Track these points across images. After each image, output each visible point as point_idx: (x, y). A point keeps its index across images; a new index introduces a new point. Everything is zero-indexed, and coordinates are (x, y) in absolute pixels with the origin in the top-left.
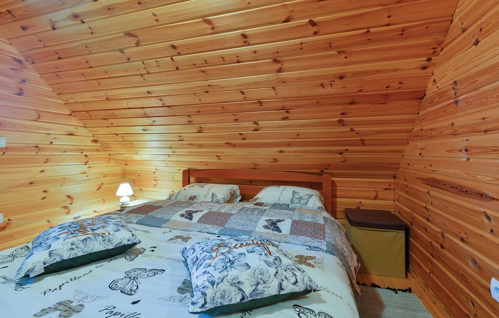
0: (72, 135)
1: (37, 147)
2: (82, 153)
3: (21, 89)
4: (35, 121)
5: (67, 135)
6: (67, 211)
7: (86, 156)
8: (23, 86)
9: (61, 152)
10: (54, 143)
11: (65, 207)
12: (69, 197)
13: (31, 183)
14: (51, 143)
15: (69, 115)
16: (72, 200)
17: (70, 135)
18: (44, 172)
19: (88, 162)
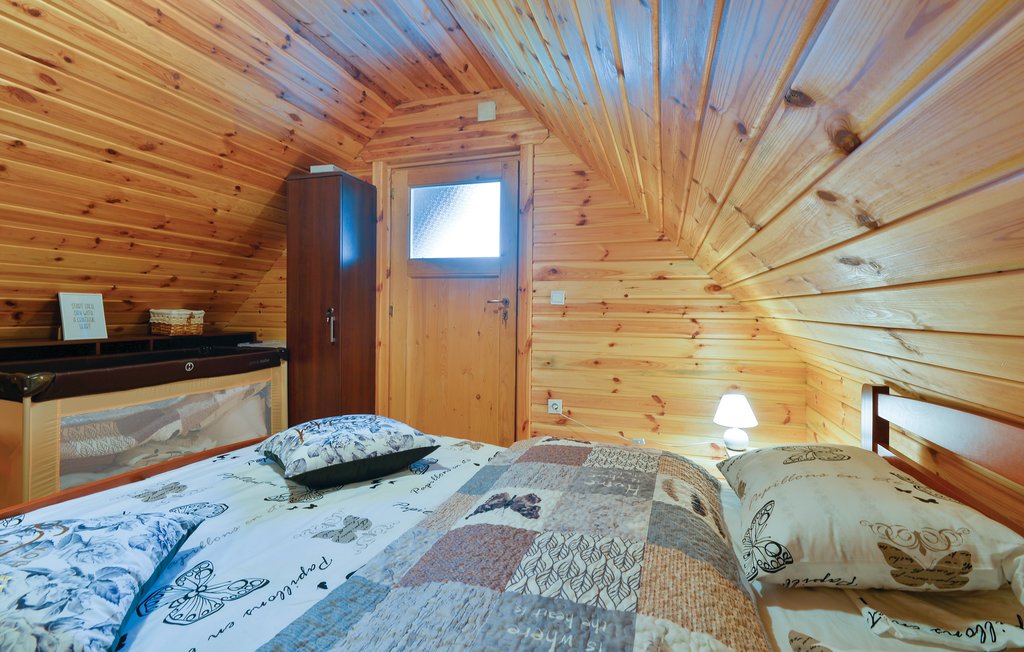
0: (665, 278)
1: (603, 303)
2: (684, 314)
3: (583, 216)
4: (602, 260)
5: (654, 279)
6: (653, 425)
7: (694, 320)
8: (587, 209)
9: (644, 312)
10: (629, 297)
11: (650, 417)
12: (656, 398)
13: (596, 363)
14: (626, 296)
15: (659, 240)
16: (663, 407)
17: (659, 278)
18: (614, 347)
19: (697, 333)
